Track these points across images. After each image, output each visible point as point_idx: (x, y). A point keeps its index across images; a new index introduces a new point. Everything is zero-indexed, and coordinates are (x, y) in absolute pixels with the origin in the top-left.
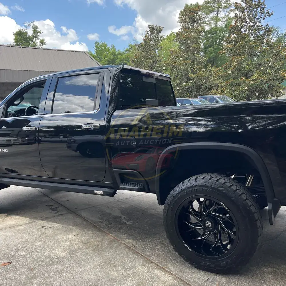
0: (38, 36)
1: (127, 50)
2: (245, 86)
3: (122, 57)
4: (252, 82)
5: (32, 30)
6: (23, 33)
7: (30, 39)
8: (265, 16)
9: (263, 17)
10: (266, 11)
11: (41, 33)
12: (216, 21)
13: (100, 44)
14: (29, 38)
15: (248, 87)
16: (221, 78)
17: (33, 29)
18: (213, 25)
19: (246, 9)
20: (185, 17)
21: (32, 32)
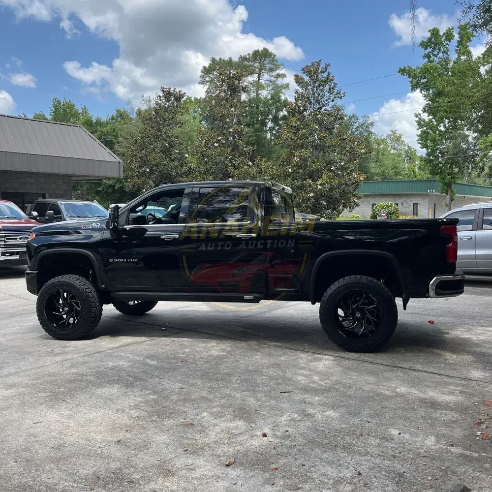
1: (113, 118)
2: (311, 192)
3: (105, 130)
4: (320, 187)
8: (335, 97)
9: (332, 98)
10: (336, 91)
12: (258, 88)
13: (62, 103)
15: (315, 193)
16: (276, 177)
18: (253, 95)
19: (311, 85)
20: (222, 83)
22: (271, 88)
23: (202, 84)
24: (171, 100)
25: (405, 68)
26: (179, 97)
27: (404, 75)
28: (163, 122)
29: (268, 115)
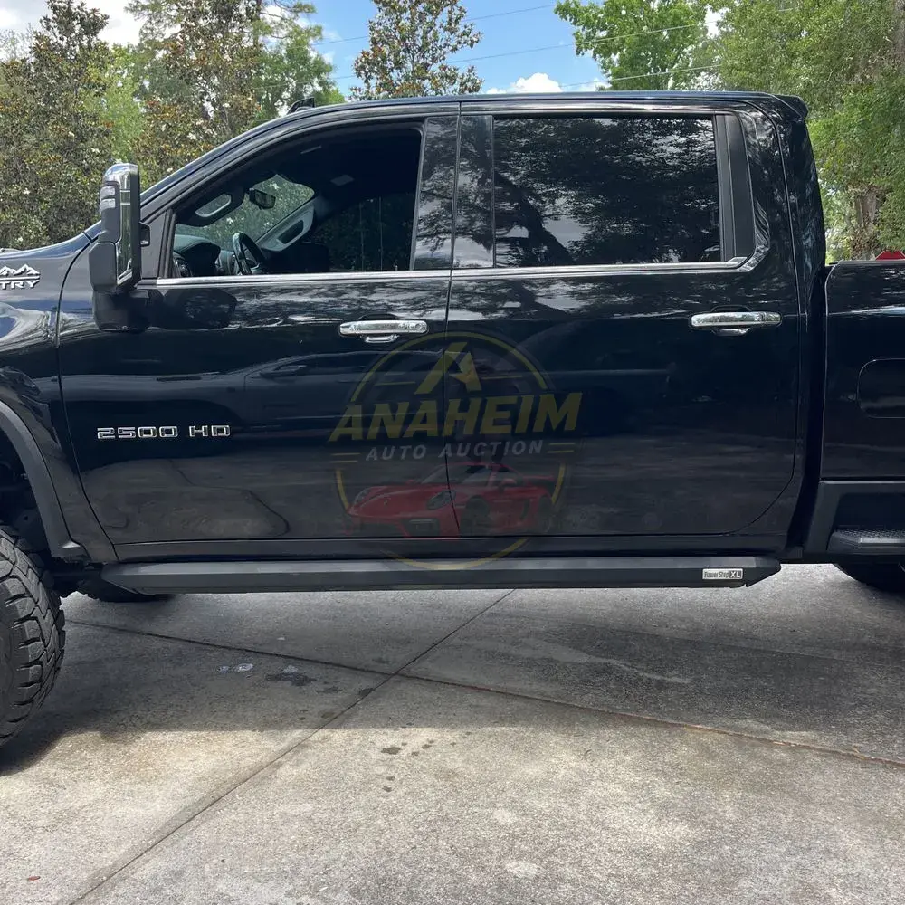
8: (459, 43)
9: (453, 43)
10: (461, 28)
12: (257, 30)
22: (285, 32)
23: (132, 11)
24: (72, 31)
25: (568, 5)
26: (94, 24)
27: (566, 19)
28: (57, 80)
29: (281, 91)
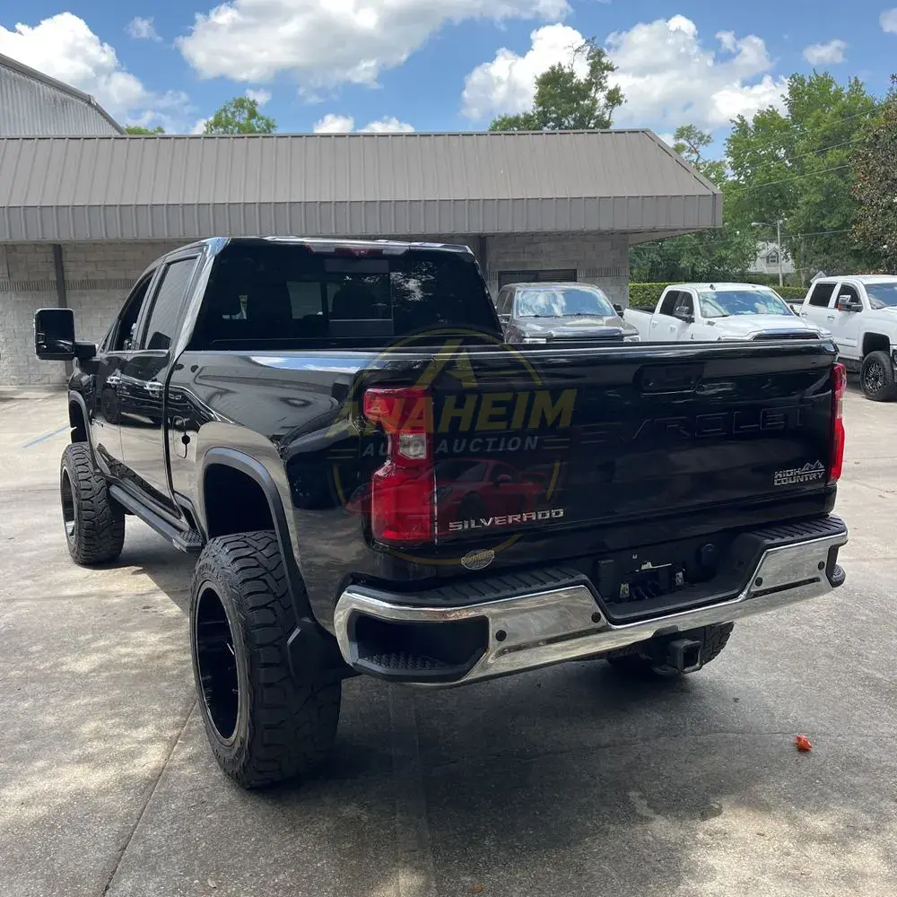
0: (605, 78)
5: (588, 62)
6: (563, 75)
7: (583, 91)
11: (612, 70)
13: (808, 81)
14: (577, 87)
17: (590, 61)
21: (588, 69)
